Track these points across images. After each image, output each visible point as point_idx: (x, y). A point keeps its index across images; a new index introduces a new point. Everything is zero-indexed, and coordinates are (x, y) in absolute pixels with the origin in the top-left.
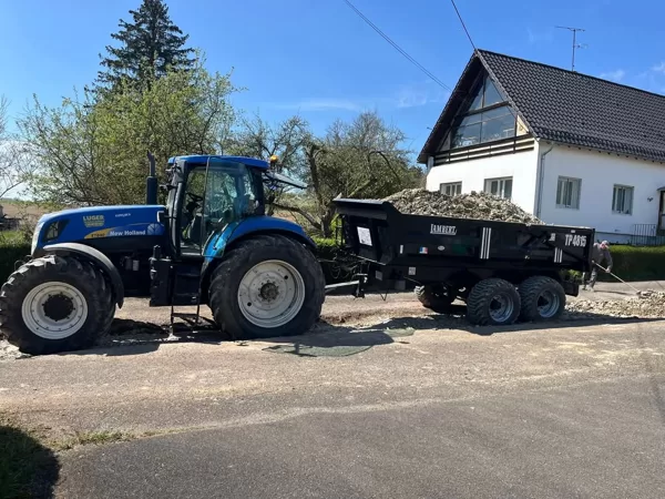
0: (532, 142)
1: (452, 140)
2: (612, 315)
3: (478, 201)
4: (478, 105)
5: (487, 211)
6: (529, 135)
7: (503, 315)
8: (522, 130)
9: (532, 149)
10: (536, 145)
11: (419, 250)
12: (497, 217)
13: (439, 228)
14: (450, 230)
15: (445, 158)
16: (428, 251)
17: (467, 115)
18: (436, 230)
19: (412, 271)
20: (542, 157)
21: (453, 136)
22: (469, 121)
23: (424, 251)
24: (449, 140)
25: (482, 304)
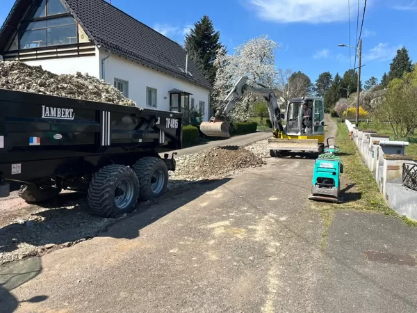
0: (94, 49)
1: (19, 42)
2: (188, 180)
3: (86, 83)
4: (42, 13)
5: (98, 94)
6: (92, 43)
7: (124, 200)
8: (84, 39)
9: (94, 54)
10: (97, 52)
11: (28, 141)
12: (109, 100)
13: (53, 111)
14: (67, 114)
15: (14, 57)
16: (41, 141)
17: (33, 21)
18: (49, 113)
19: (16, 169)
20: (102, 62)
21: (20, 38)
22: (34, 27)
23: (35, 141)
24: (16, 41)
25: (107, 195)
